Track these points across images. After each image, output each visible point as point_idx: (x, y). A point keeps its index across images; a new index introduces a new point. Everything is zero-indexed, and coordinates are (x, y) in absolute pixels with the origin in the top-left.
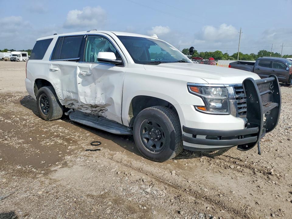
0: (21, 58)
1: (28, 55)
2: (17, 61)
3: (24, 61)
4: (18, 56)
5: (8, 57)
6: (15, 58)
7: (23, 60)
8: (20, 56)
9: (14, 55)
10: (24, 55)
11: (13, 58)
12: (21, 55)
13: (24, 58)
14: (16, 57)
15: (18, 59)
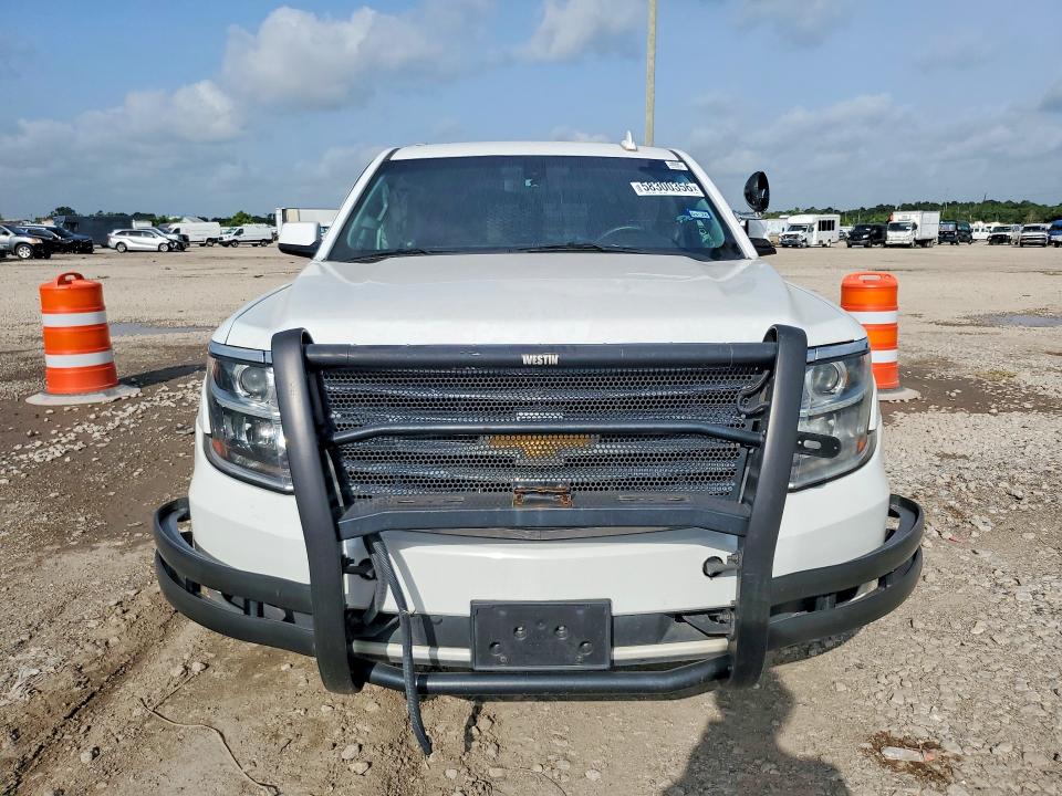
0: (815, 237)
1: (841, 225)
2: (802, 247)
3: (824, 246)
4: (805, 230)
5: (777, 235)
6: (796, 236)
7: (821, 242)
8: (813, 229)
9: (794, 227)
10: (826, 226)
11: (789, 236)
12: (816, 227)
13: (826, 235)
14: (800, 232)
15: (805, 241)
